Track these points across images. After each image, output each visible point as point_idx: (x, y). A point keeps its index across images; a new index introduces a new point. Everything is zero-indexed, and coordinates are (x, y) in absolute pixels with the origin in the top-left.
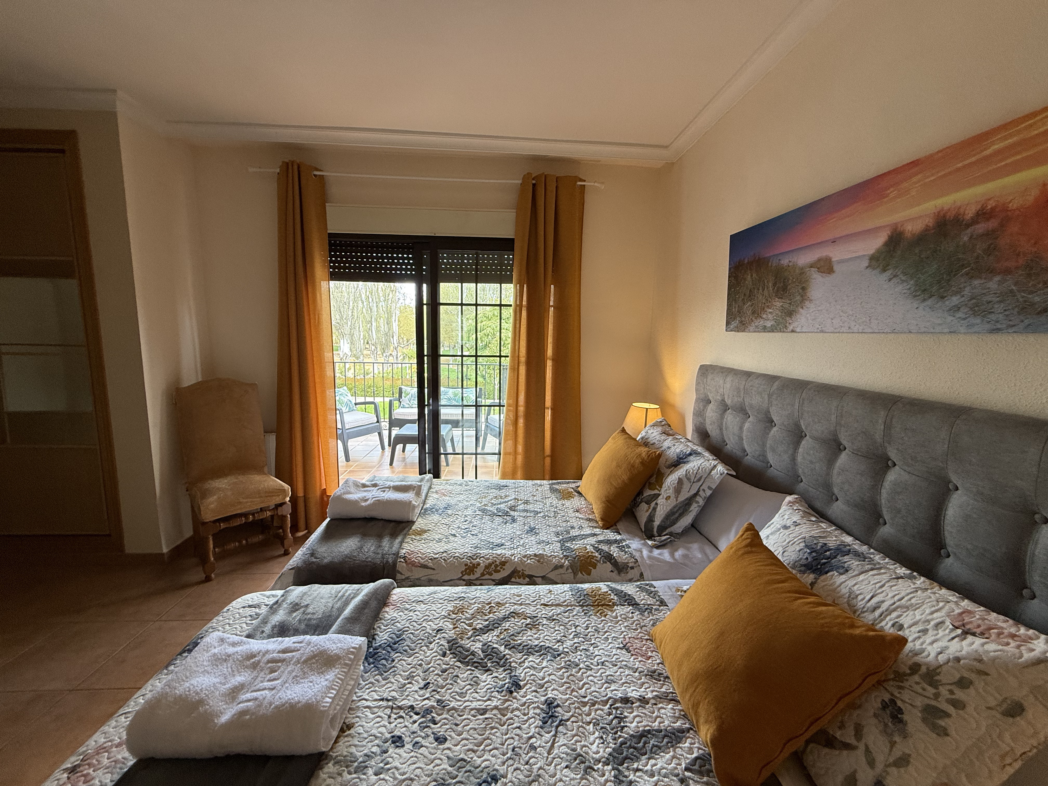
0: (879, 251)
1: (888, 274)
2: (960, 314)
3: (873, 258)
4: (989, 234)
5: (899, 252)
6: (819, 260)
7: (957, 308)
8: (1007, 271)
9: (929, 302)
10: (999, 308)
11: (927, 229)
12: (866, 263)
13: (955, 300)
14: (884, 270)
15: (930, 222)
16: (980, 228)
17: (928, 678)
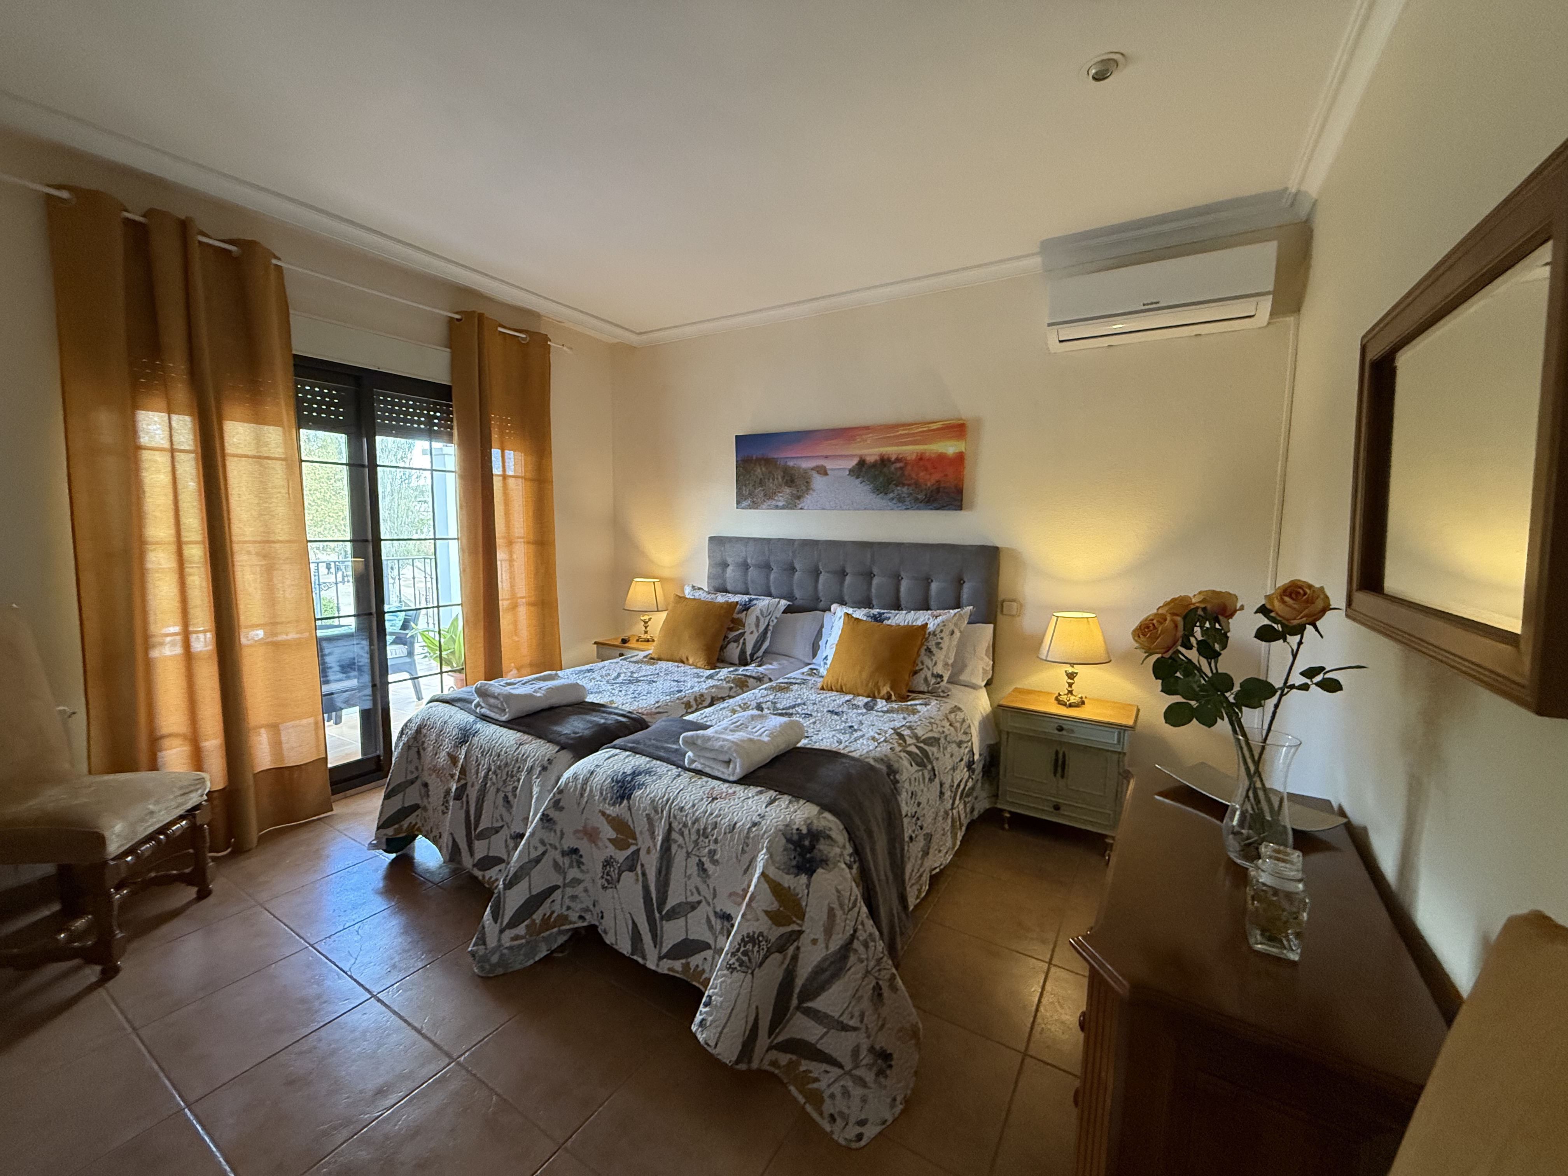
0: (853, 467)
1: (859, 480)
2: (894, 502)
3: (850, 471)
4: (901, 468)
5: (864, 470)
6: (818, 467)
7: (893, 499)
8: (909, 485)
9: (881, 495)
10: (908, 499)
11: (876, 461)
12: (848, 473)
13: (891, 495)
14: (857, 478)
15: (878, 458)
16: (898, 465)
17: (934, 634)
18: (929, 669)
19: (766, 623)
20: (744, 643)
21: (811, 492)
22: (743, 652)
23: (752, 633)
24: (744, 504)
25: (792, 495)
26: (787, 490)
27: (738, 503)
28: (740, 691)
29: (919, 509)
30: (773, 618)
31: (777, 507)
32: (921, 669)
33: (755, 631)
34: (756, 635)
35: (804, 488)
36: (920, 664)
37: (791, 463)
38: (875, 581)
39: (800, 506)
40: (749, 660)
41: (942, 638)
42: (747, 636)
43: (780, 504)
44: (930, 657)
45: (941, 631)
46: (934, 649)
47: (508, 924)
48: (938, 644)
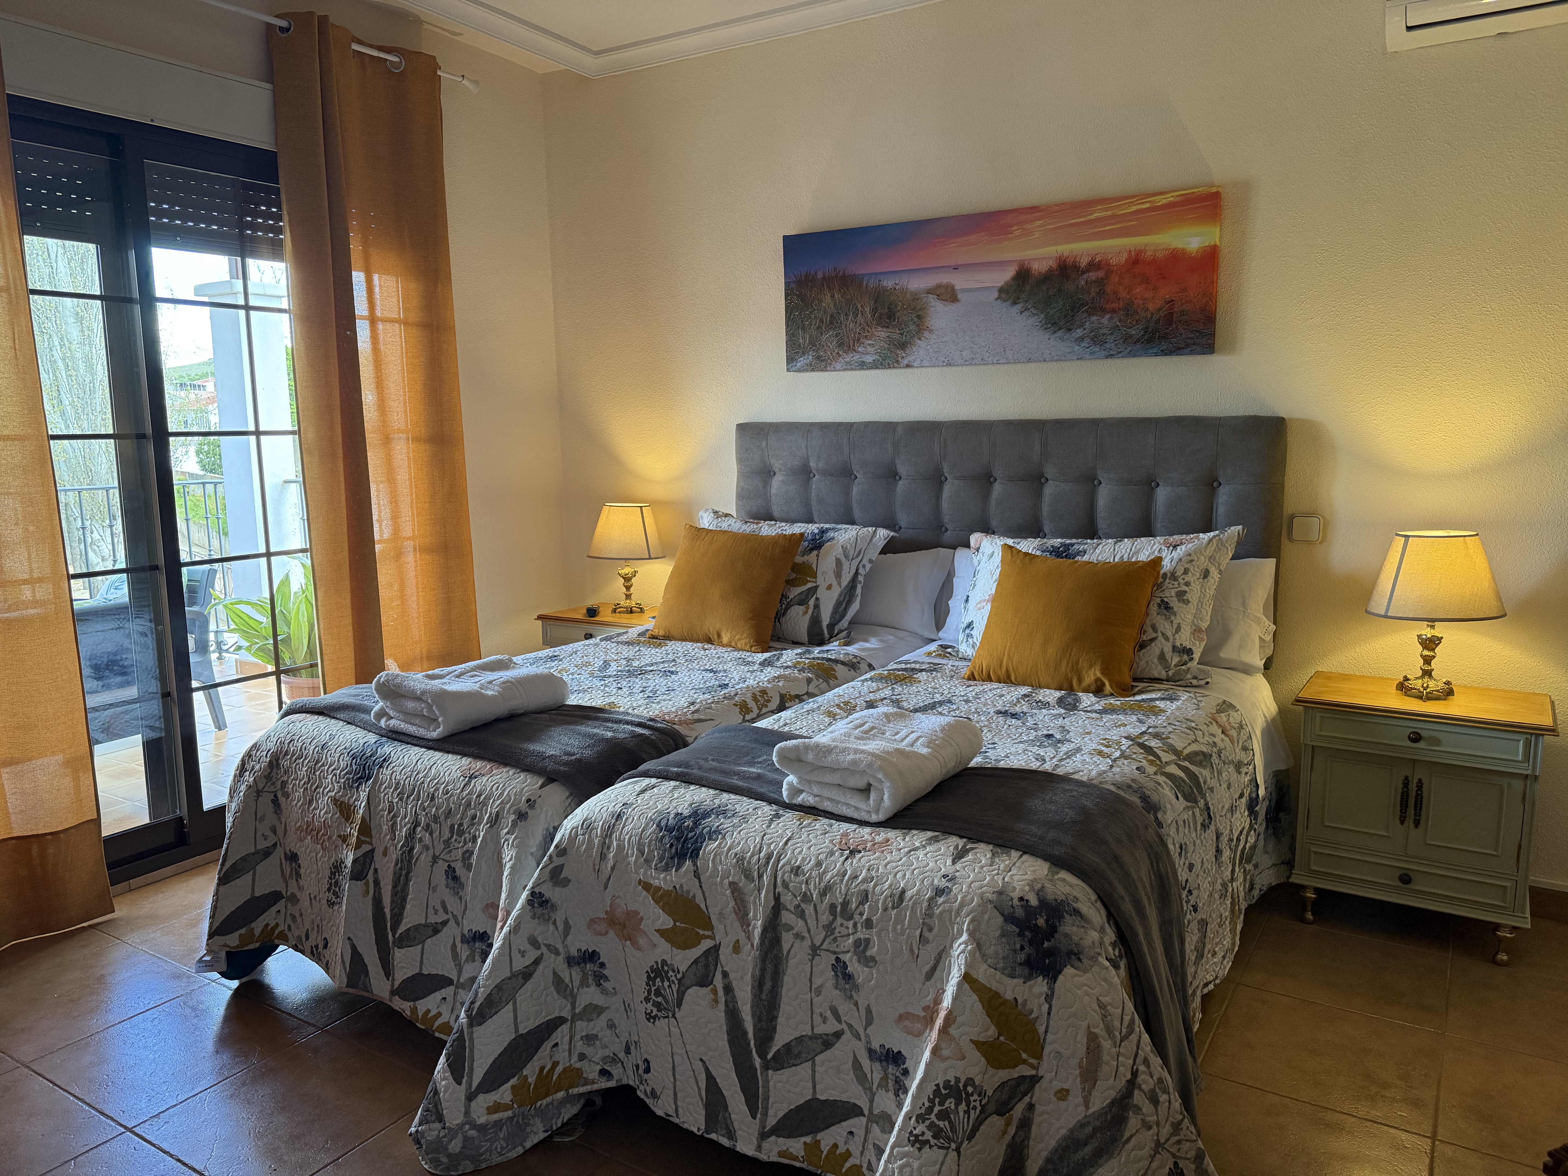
0: (1007, 283)
1: (1019, 307)
2: (1084, 344)
3: (1001, 290)
4: (1100, 282)
5: (1028, 288)
6: (938, 286)
7: (1081, 339)
8: (1113, 311)
9: (1059, 334)
10: (1111, 339)
11: (1051, 270)
12: (996, 295)
13: (1079, 332)
14: (1015, 303)
15: (1052, 263)
16: (1093, 275)
17: (1173, 576)
18: (1167, 639)
19: (853, 571)
20: (817, 606)
21: (926, 334)
22: (815, 621)
23: (829, 587)
24: (802, 362)
25: (890, 341)
26: (882, 333)
27: (790, 360)
28: (824, 686)
29: (1132, 354)
30: (865, 561)
31: (863, 366)
32: (1153, 640)
33: (835, 583)
34: (836, 592)
35: (913, 327)
36: (1150, 630)
37: (889, 283)
38: (1049, 490)
39: (905, 362)
40: (827, 635)
41: (1187, 584)
42: (821, 593)
43: (869, 359)
44: (1167, 618)
45: (1186, 571)
46: (1175, 603)
47: (480, 1084)
48: (1181, 595)
